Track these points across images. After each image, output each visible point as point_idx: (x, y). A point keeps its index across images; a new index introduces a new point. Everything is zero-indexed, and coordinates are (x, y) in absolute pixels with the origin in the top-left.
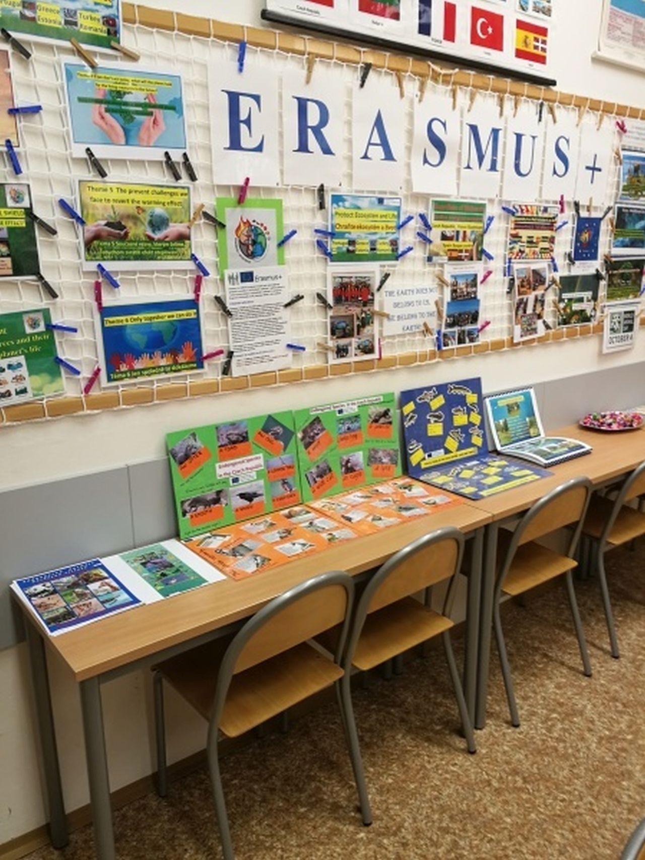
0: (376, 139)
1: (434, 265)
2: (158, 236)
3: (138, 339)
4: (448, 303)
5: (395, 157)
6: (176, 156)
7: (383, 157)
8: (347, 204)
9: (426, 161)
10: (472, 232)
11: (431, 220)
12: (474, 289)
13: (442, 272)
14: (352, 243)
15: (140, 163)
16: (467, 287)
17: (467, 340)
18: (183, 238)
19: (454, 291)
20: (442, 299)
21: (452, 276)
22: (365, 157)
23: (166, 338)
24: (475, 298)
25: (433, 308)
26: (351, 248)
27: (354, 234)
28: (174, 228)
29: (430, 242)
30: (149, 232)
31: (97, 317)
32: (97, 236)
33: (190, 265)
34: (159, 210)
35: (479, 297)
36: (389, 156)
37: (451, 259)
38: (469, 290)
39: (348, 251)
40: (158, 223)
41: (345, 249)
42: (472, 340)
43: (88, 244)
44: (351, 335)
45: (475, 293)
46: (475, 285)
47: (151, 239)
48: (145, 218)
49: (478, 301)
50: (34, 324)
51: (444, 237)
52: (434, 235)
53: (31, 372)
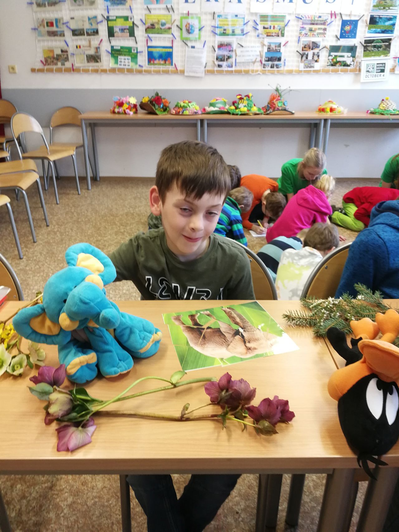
1: (260, 38)
2: (163, 28)
3: (156, 55)
4: (266, 53)
6: (169, 6)
7: (237, 2)
8: (223, 17)
9: (258, 1)
10: (278, 26)
11: (258, 22)
12: (279, 48)
13: (264, 41)
14: (225, 30)
15: (160, 9)
16: (276, 47)
17: (275, 67)
18: (170, 28)
19: (269, 48)
20: (263, 51)
21: (268, 43)
22: (230, 2)
23: (164, 56)
24: (280, 51)
25: (259, 53)
26: (225, 32)
27: (225, 27)
28: (167, 26)
29: (258, 30)
30: (161, 27)
31: (147, 48)
32: (148, 28)
33: (171, 36)
34: (164, 21)
35: (281, 51)
37: (267, 36)
38: (277, 48)
39: (223, 33)
40: (163, 24)
41: (222, 32)
42: (278, 68)
43: (146, 30)
44: (224, 60)
45: (280, 50)
46: (280, 47)
47: (161, 29)
48: (160, 23)
49: (281, 53)
50: (134, 50)
51: (264, 28)
52: (260, 27)
53: (132, 61)
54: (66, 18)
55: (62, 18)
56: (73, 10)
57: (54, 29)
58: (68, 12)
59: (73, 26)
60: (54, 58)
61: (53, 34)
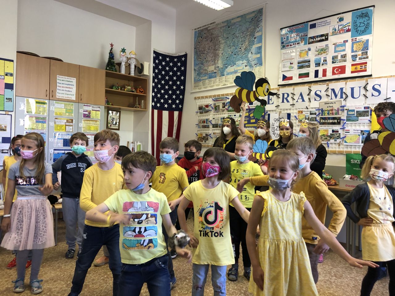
0: (300, 97)
5: (305, 100)
7: (302, 101)
9: (315, 100)
22: (297, 102)
36: (303, 101)
54: (211, 119)
55: (209, 119)
56: (215, 115)
57: (205, 124)
58: (212, 115)
59: (213, 122)
60: (202, 138)
61: (205, 127)
